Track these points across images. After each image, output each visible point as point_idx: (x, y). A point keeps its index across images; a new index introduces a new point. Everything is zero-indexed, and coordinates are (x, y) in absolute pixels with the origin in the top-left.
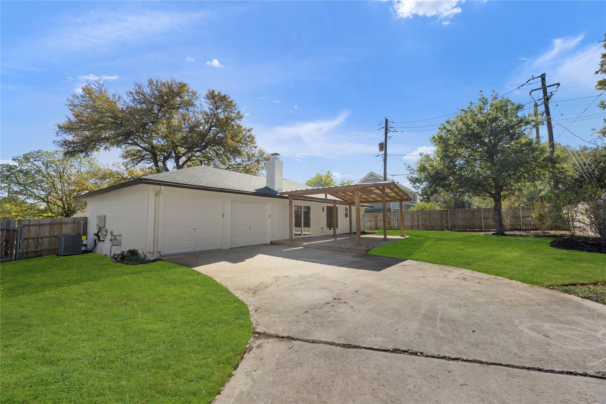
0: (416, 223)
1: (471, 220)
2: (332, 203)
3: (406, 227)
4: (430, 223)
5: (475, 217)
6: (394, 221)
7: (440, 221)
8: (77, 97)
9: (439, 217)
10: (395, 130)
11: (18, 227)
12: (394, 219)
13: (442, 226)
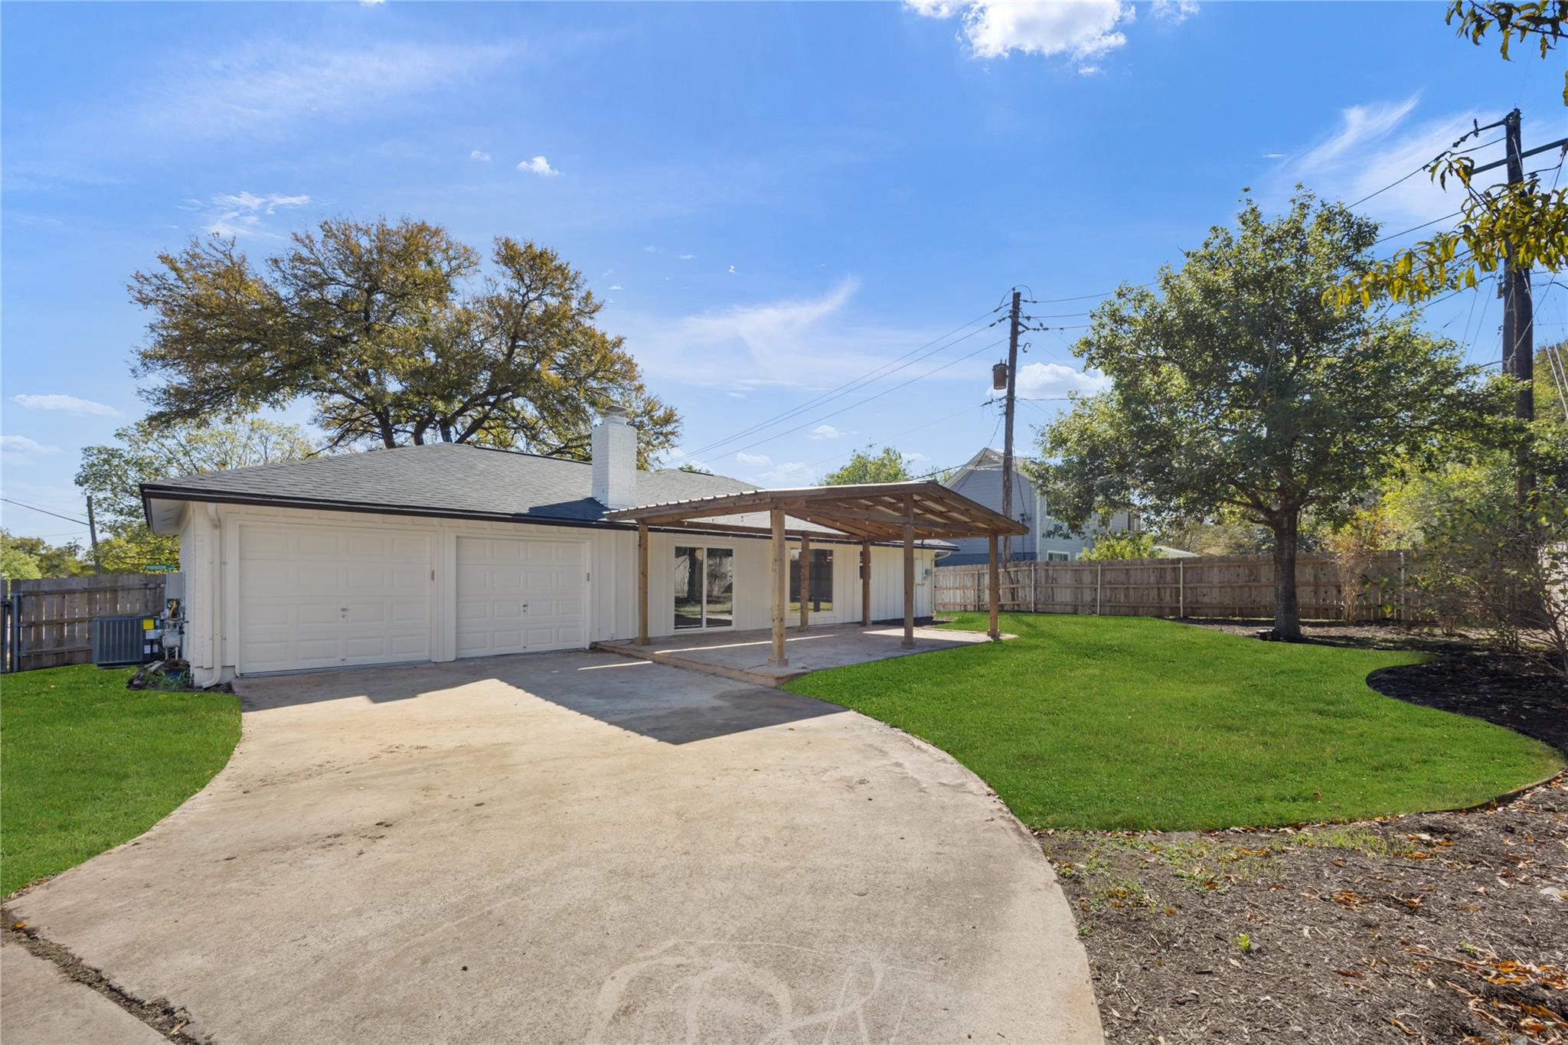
0: (1087, 597)
1: (1247, 589)
2: (799, 540)
3: (1058, 607)
4: (1125, 596)
5: (1260, 581)
6: (1027, 589)
7: (1155, 591)
8: (146, 279)
9: (1152, 580)
10: (1041, 325)
11: (12, 598)
12: (1027, 581)
13: (1161, 607)
